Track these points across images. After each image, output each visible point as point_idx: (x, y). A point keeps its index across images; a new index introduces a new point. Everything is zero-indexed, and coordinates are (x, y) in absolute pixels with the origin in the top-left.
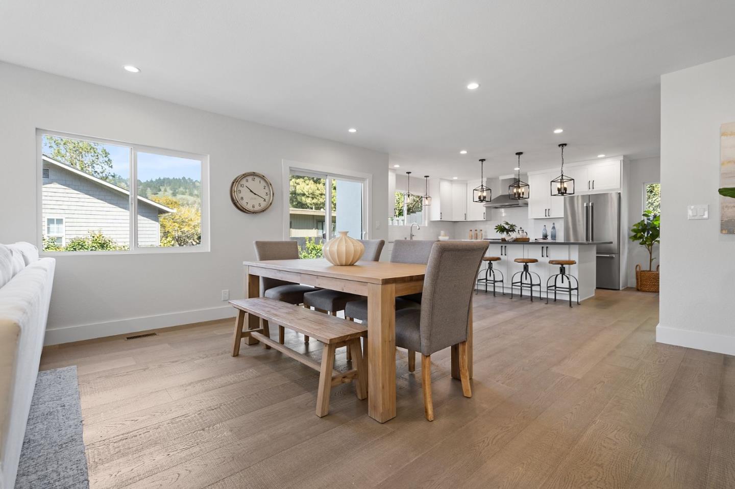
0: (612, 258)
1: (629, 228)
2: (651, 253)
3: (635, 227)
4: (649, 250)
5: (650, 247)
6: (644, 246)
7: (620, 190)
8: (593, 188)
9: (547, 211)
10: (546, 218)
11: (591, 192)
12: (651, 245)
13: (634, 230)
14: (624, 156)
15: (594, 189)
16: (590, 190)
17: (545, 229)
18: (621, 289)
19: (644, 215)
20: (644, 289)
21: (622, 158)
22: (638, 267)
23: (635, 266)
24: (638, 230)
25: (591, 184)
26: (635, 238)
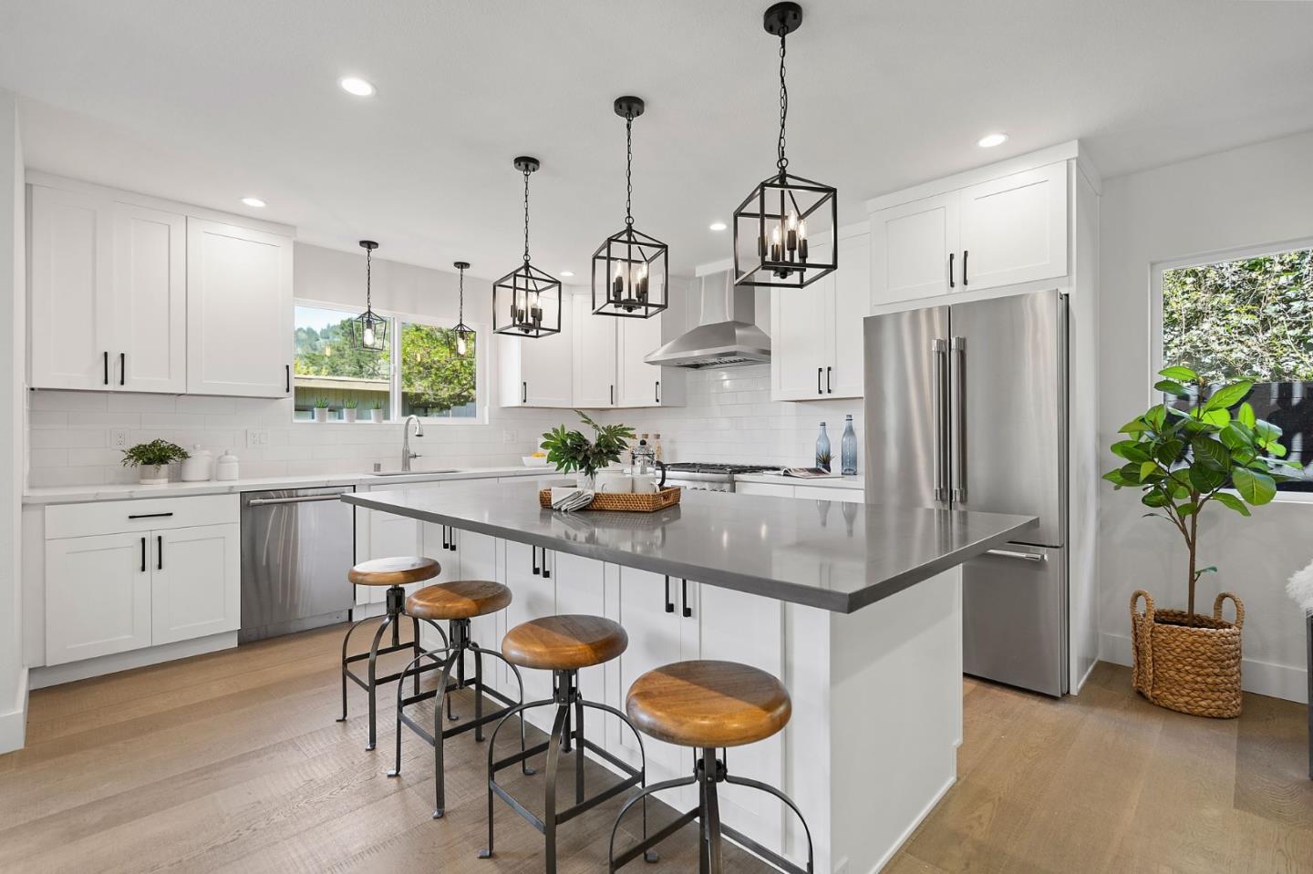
0: (1039, 564)
1: (1101, 437)
2: (1192, 545)
3: (1126, 437)
4: (1184, 531)
5: (1189, 518)
6: (1161, 511)
7: (1070, 284)
8: (965, 283)
9: (825, 373)
10: (820, 397)
11: (959, 296)
12: (1194, 509)
13: (1122, 448)
14: (1084, 144)
15: (969, 287)
16: (956, 289)
17: (825, 437)
18: (1074, 691)
19: (1159, 386)
20: (1169, 700)
21: (1073, 151)
22: (1141, 599)
23: (1130, 596)
24: (1140, 446)
25: (958, 268)
26: (1129, 476)
